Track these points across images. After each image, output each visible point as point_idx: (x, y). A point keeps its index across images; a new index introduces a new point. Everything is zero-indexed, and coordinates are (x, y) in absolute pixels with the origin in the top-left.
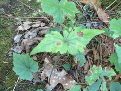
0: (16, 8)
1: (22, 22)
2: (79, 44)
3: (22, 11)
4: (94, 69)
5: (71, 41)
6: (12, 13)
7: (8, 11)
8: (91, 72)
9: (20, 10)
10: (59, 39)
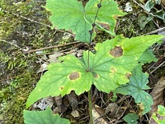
0: (36, 36)
1: (47, 56)
2: (116, 70)
3: (46, 38)
4: (161, 113)
5: (99, 68)
6: (30, 45)
7: (22, 42)
8: (157, 120)
9: (42, 36)
10: (73, 67)
